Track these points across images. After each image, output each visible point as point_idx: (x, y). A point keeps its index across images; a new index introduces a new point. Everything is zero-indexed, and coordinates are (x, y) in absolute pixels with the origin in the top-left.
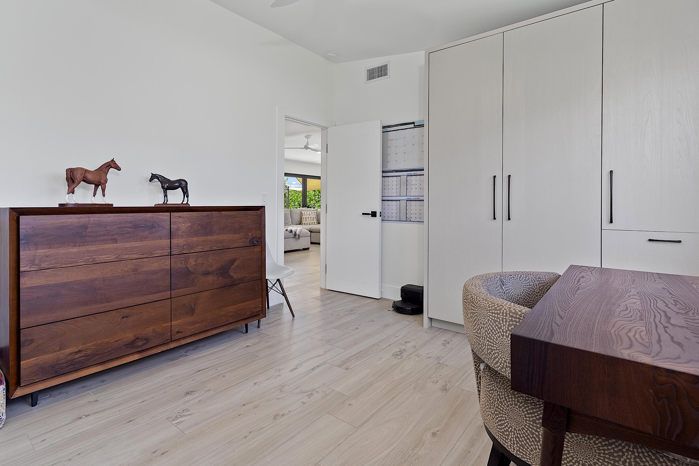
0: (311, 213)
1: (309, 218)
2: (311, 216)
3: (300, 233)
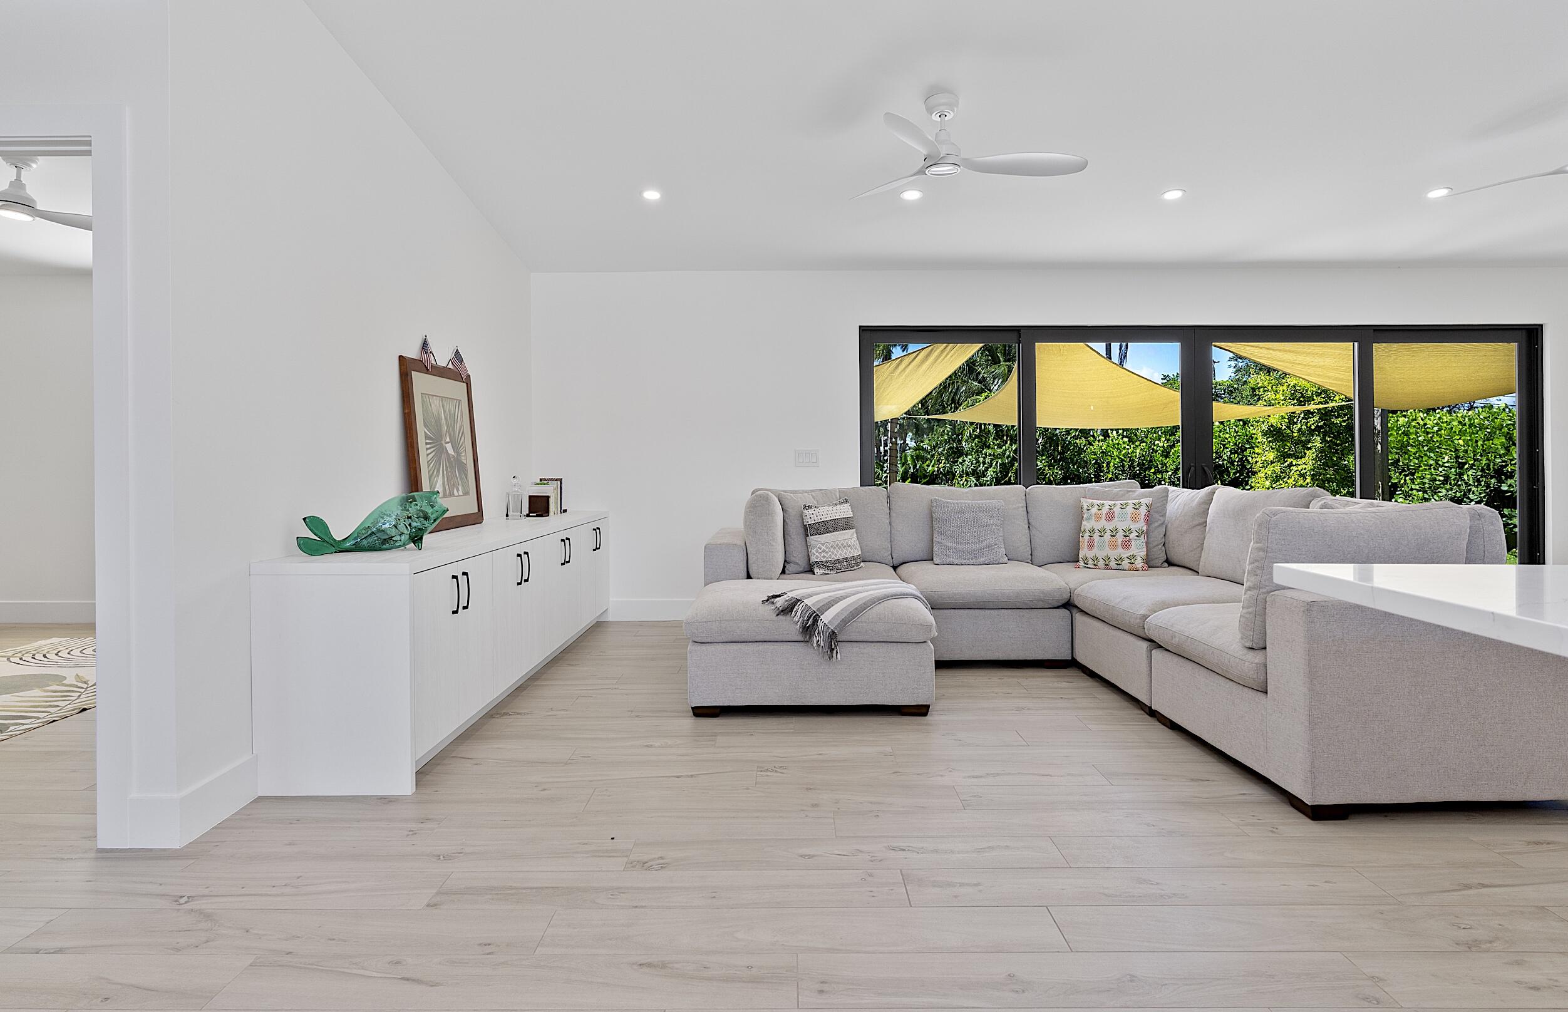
0: (1117, 509)
1: (1107, 536)
2: (1116, 523)
3: (845, 622)
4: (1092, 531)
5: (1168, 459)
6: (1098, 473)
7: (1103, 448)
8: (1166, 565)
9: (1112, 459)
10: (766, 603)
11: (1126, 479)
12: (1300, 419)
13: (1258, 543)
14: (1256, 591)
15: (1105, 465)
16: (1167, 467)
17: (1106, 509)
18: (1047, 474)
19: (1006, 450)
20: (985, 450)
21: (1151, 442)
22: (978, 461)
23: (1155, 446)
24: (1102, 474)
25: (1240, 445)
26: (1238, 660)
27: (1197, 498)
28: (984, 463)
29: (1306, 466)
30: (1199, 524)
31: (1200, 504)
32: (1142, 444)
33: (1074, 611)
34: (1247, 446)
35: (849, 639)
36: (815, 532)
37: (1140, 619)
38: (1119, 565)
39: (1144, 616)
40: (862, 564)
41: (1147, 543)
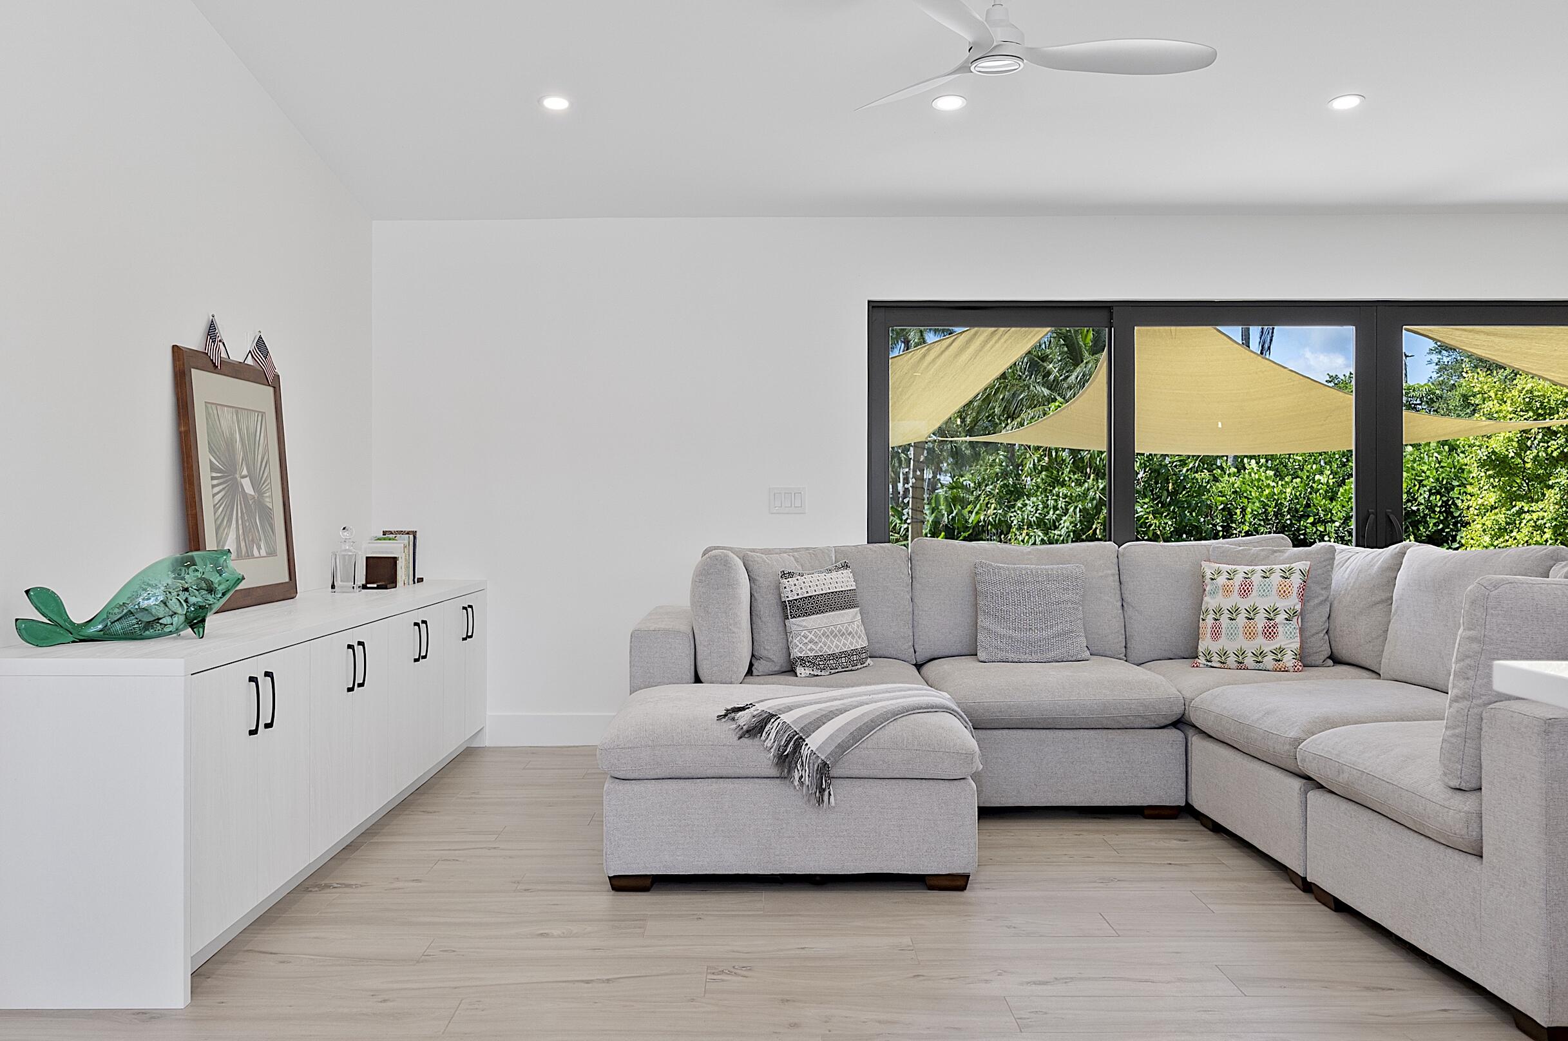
2: (1254, 599)
3: (842, 749)
4: (1218, 611)
5: (1334, 503)
6: (1228, 524)
7: (1236, 486)
8: (1330, 662)
9: (1249, 502)
10: (723, 720)
11: (1270, 533)
12: (1536, 442)
13: (1470, 629)
14: (1466, 703)
15: (1238, 511)
16: (1332, 514)
17: (1239, 578)
18: (1151, 525)
19: (1088, 489)
20: (1057, 489)
21: (1308, 477)
22: (1046, 506)
23: (1314, 482)
24: (1234, 525)
25: (1444, 482)
26: (1438, 808)
27: (1377, 561)
28: (1055, 508)
29: (1545, 514)
30: (1382, 601)
31: (1383, 570)
32: (1294, 480)
33: (1191, 732)
34: (1455, 483)
35: (849, 773)
36: (798, 613)
37: (1290, 744)
38: (1259, 662)
39: (1296, 740)
40: (869, 660)
41: (1302, 630)
